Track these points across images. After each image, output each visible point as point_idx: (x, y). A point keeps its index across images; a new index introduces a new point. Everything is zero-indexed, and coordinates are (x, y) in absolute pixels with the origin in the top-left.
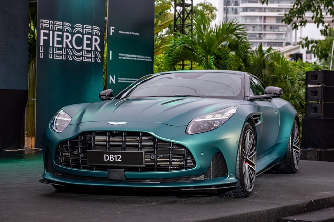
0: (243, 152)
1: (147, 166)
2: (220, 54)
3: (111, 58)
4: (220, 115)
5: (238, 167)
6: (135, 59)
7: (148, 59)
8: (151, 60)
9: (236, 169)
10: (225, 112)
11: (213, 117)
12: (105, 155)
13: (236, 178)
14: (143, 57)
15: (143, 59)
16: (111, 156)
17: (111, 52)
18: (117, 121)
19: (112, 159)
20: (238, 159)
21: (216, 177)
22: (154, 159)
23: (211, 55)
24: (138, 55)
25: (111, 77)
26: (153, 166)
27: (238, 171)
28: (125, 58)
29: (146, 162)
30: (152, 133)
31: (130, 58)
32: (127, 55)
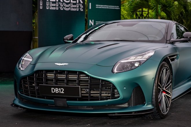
0: (158, 85)
1: (82, 96)
2: (166, 4)
3: (90, 8)
4: (141, 57)
5: (154, 97)
6: (107, 8)
7: (117, 8)
8: (119, 8)
9: (152, 98)
10: (146, 54)
11: (134, 59)
12: (52, 88)
13: (153, 105)
14: (113, 6)
15: (113, 8)
16: (56, 89)
17: (90, 4)
18: (61, 63)
19: (57, 91)
20: (154, 91)
21: (136, 105)
22: (88, 92)
23: (160, 5)
24: (110, 5)
25: (90, 21)
26: (87, 97)
27: (154, 100)
28: (100, 7)
29: (82, 94)
30: (86, 72)
31: (104, 8)
32: (102, 6)
